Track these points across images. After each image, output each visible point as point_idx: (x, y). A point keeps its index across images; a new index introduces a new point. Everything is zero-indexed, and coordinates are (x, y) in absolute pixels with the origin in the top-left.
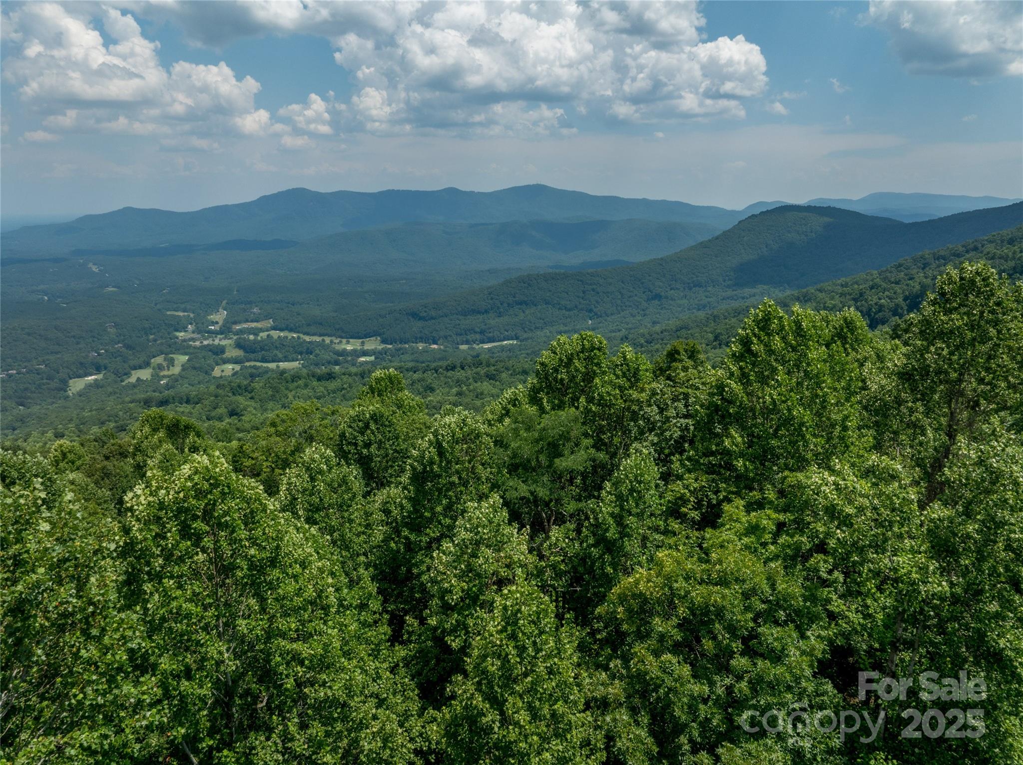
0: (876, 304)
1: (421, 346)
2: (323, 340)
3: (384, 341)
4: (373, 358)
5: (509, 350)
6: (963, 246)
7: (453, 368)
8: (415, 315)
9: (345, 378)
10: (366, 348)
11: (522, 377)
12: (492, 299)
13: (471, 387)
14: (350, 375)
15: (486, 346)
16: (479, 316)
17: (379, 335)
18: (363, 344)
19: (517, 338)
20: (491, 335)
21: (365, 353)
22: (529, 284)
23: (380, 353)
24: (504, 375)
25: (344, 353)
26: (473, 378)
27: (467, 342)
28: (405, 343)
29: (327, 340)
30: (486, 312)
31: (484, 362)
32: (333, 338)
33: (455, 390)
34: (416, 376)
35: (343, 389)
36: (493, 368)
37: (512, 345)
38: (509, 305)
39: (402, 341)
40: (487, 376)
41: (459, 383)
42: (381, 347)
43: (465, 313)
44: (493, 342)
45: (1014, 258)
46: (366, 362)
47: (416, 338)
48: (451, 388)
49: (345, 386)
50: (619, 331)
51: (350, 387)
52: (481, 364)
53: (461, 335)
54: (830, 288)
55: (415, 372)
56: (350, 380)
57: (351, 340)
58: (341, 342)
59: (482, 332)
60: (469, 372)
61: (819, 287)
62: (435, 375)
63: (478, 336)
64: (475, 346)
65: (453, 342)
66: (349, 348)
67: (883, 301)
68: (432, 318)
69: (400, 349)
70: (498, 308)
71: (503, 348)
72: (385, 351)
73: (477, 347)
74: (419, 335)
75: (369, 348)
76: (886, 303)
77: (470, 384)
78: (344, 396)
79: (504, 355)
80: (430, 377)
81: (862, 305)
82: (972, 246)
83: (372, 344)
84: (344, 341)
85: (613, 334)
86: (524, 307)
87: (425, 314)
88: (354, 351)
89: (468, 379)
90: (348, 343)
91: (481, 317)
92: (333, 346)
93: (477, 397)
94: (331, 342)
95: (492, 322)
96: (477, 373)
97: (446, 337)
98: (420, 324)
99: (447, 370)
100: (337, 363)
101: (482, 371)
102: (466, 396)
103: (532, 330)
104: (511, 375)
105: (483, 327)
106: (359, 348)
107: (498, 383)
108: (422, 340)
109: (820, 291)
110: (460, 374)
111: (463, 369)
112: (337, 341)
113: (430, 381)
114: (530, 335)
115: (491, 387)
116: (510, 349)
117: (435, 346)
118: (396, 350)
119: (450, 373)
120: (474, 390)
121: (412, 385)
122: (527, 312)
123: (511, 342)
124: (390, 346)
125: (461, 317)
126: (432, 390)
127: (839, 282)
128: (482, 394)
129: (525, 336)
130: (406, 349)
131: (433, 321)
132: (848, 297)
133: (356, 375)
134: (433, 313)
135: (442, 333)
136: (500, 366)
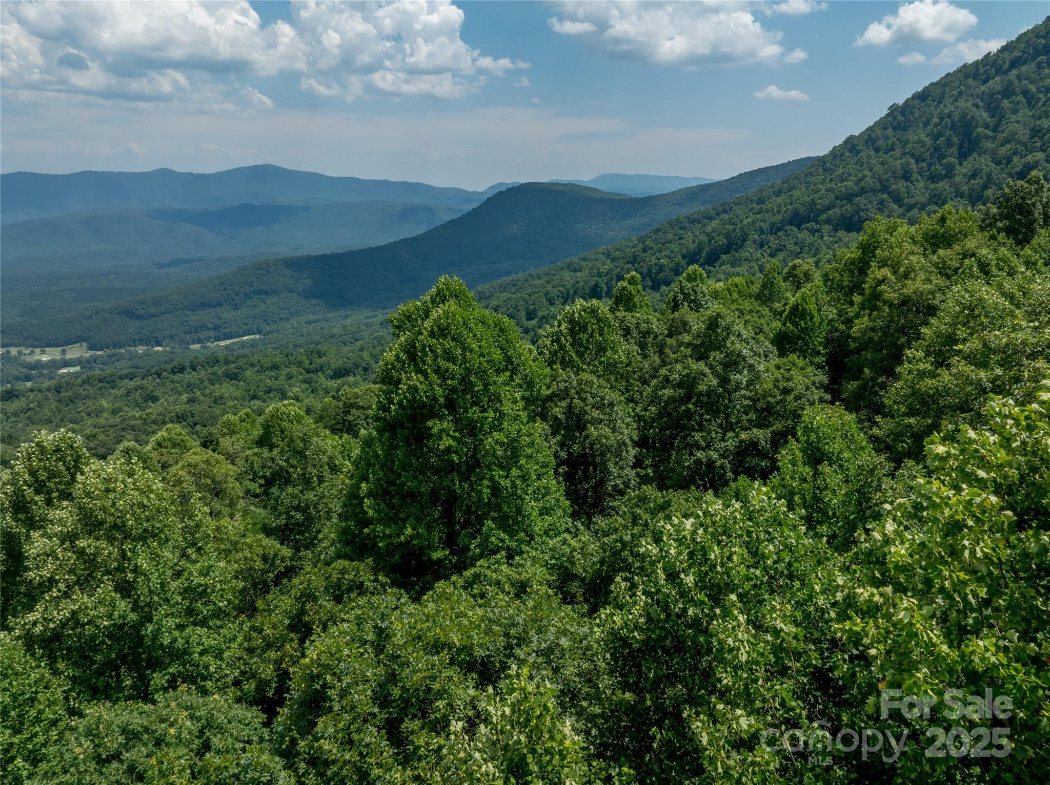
0: (656, 264)
1: (141, 350)
2: (8, 352)
3: (92, 347)
4: (78, 368)
5: (252, 346)
6: (713, 209)
7: (182, 370)
8: (130, 314)
9: (32, 396)
10: (68, 357)
11: (273, 374)
12: (225, 289)
13: (207, 391)
14: (40, 391)
15: (223, 343)
16: (210, 310)
17: (86, 340)
18: (64, 352)
19: (259, 332)
20: (228, 330)
21: (66, 364)
22: (267, 271)
23: (88, 361)
24: (248, 373)
25: (38, 365)
26: (209, 380)
27: (199, 341)
28: (120, 347)
29: (14, 351)
30: (219, 304)
31: (222, 360)
32: (23, 349)
33: (185, 397)
34: (131, 384)
35: (30, 409)
36: (233, 366)
37: (254, 339)
38: (245, 295)
39: (115, 345)
40: (227, 376)
41: (190, 387)
42: (88, 354)
43: (194, 308)
44: (231, 338)
45: (779, 212)
46: (68, 374)
47: (134, 341)
48: (181, 394)
49: (32, 406)
50: (376, 316)
51: (40, 406)
52: (218, 362)
53: (190, 333)
54: (593, 257)
55: (131, 379)
56: (40, 395)
57: (47, 349)
58: (33, 352)
59: (216, 328)
60: (203, 373)
61: (581, 256)
62: (158, 380)
63: (212, 333)
64: (209, 344)
65: (182, 341)
66: (45, 358)
67: (662, 261)
68: (152, 316)
69: (114, 355)
70: (233, 299)
71: (243, 345)
72: (95, 359)
73: (212, 345)
74: (137, 337)
75: (73, 357)
76: (666, 263)
77: (205, 388)
78: (29, 418)
79: (246, 351)
80: (150, 383)
81: (642, 267)
82: (721, 209)
83: (75, 352)
84: (38, 350)
85: (370, 320)
86: (264, 296)
87: (142, 312)
88: (53, 362)
89: (202, 381)
90: (43, 352)
91: (213, 311)
92: (23, 357)
93: (215, 402)
94: (20, 353)
95: (227, 316)
96: (214, 374)
97: (172, 337)
98: (137, 324)
99: (173, 372)
100: (28, 378)
101: (220, 370)
102: (200, 403)
103: (276, 322)
104: (258, 371)
105: (217, 322)
106: (58, 358)
107: (242, 383)
108: (141, 342)
109: (584, 260)
110: (190, 376)
111: (194, 369)
112: (28, 351)
113: (150, 388)
114: (275, 327)
115: (232, 389)
116: (253, 344)
117: (160, 349)
118: (108, 356)
119: (177, 377)
120: (211, 394)
121: (127, 395)
122: (268, 302)
123: (252, 337)
124: (101, 353)
125: (188, 313)
126: (155, 399)
127: (601, 250)
128: (221, 397)
129: (268, 328)
130: (121, 354)
131: (154, 319)
132: (621, 261)
133: (49, 390)
134: (153, 310)
135: (166, 333)
136: (242, 362)
